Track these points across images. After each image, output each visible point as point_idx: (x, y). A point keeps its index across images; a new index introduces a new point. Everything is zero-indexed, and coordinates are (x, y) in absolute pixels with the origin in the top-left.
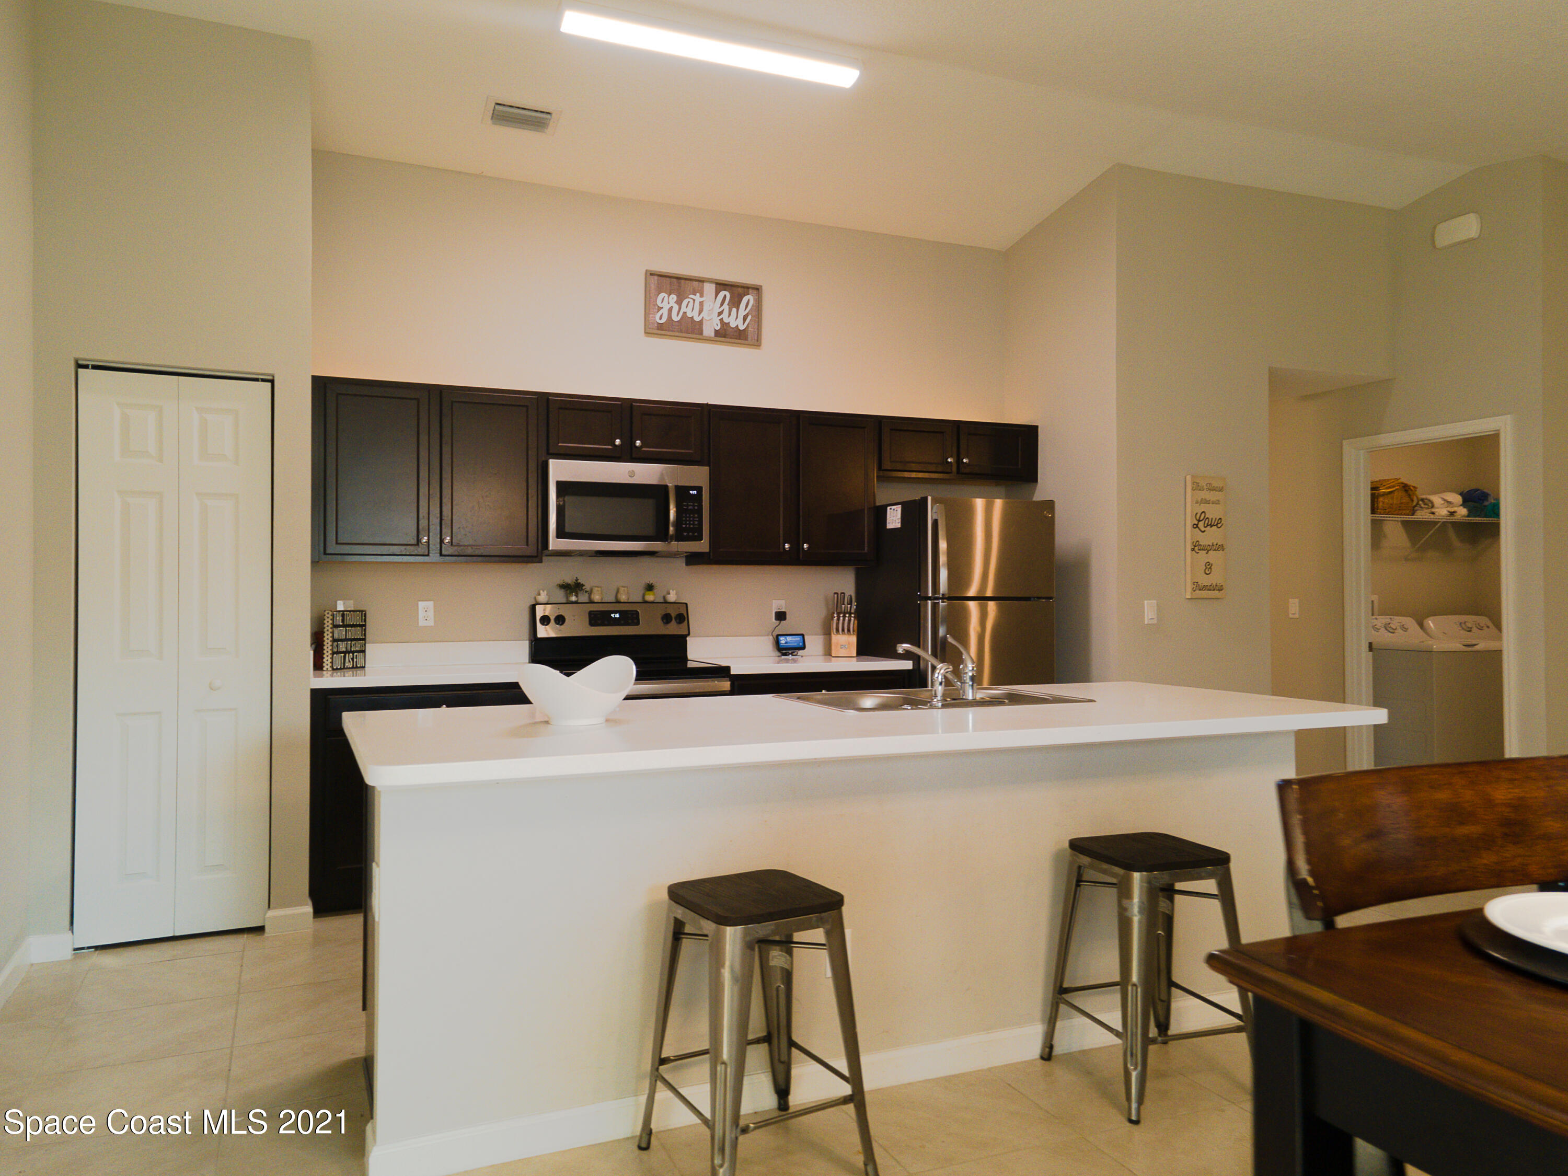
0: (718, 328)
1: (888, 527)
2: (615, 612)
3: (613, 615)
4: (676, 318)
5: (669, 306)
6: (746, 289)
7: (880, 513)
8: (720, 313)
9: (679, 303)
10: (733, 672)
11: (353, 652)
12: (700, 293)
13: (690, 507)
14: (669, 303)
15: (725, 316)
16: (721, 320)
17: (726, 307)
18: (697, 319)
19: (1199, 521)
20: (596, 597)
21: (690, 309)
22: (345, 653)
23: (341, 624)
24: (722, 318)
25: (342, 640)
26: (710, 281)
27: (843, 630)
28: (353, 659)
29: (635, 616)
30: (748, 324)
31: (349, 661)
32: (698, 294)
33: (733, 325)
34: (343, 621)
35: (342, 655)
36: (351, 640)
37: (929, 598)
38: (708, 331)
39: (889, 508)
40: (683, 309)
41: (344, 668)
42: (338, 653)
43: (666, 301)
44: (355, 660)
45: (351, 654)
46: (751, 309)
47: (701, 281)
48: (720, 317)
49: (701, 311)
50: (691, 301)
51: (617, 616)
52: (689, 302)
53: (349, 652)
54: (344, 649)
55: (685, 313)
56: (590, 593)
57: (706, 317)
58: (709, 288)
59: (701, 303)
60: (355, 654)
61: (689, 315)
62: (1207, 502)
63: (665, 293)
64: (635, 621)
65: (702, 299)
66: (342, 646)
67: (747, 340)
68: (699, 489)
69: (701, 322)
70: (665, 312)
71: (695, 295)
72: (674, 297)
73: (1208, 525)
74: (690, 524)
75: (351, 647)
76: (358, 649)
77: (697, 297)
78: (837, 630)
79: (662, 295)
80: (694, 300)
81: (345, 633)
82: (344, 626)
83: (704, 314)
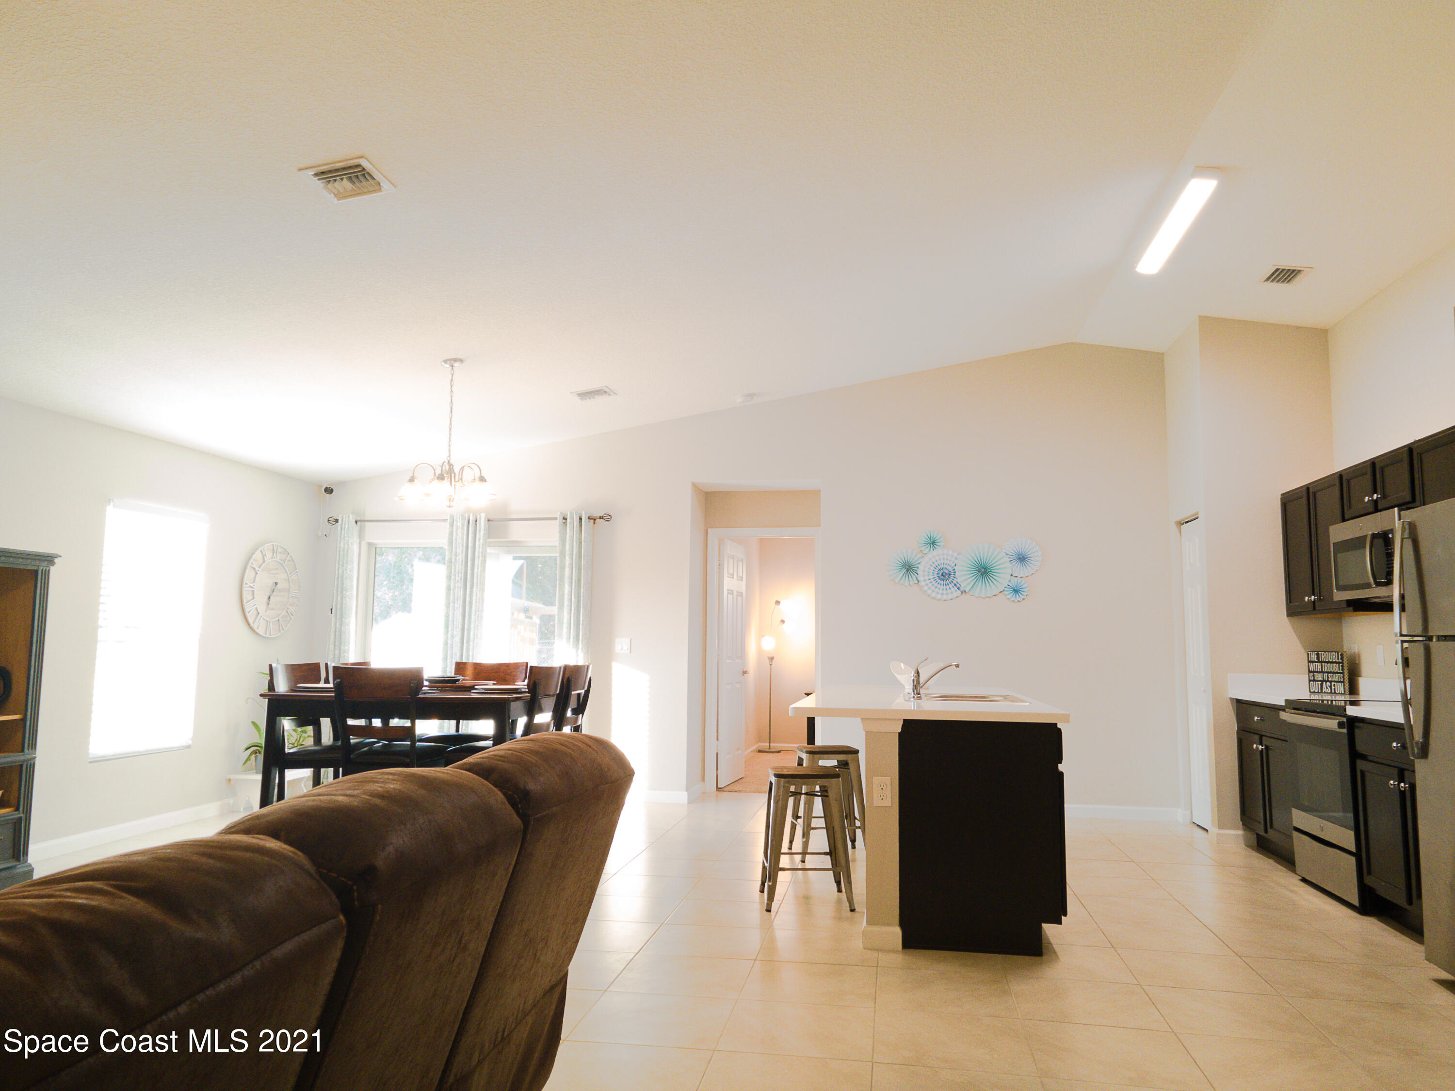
11: (1331, 682)
22: (1322, 682)
23: (1316, 660)
25: (1318, 672)
28: (1331, 687)
31: (1327, 688)
34: (1318, 658)
35: (1320, 683)
36: (1328, 673)
41: (1322, 692)
42: (1314, 680)
44: (1333, 688)
45: (1328, 683)
53: (1326, 682)
54: (1322, 679)
60: (1333, 683)
66: (1319, 677)
75: (1328, 678)
76: (1335, 679)
81: (1320, 667)
82: (1319, 662)
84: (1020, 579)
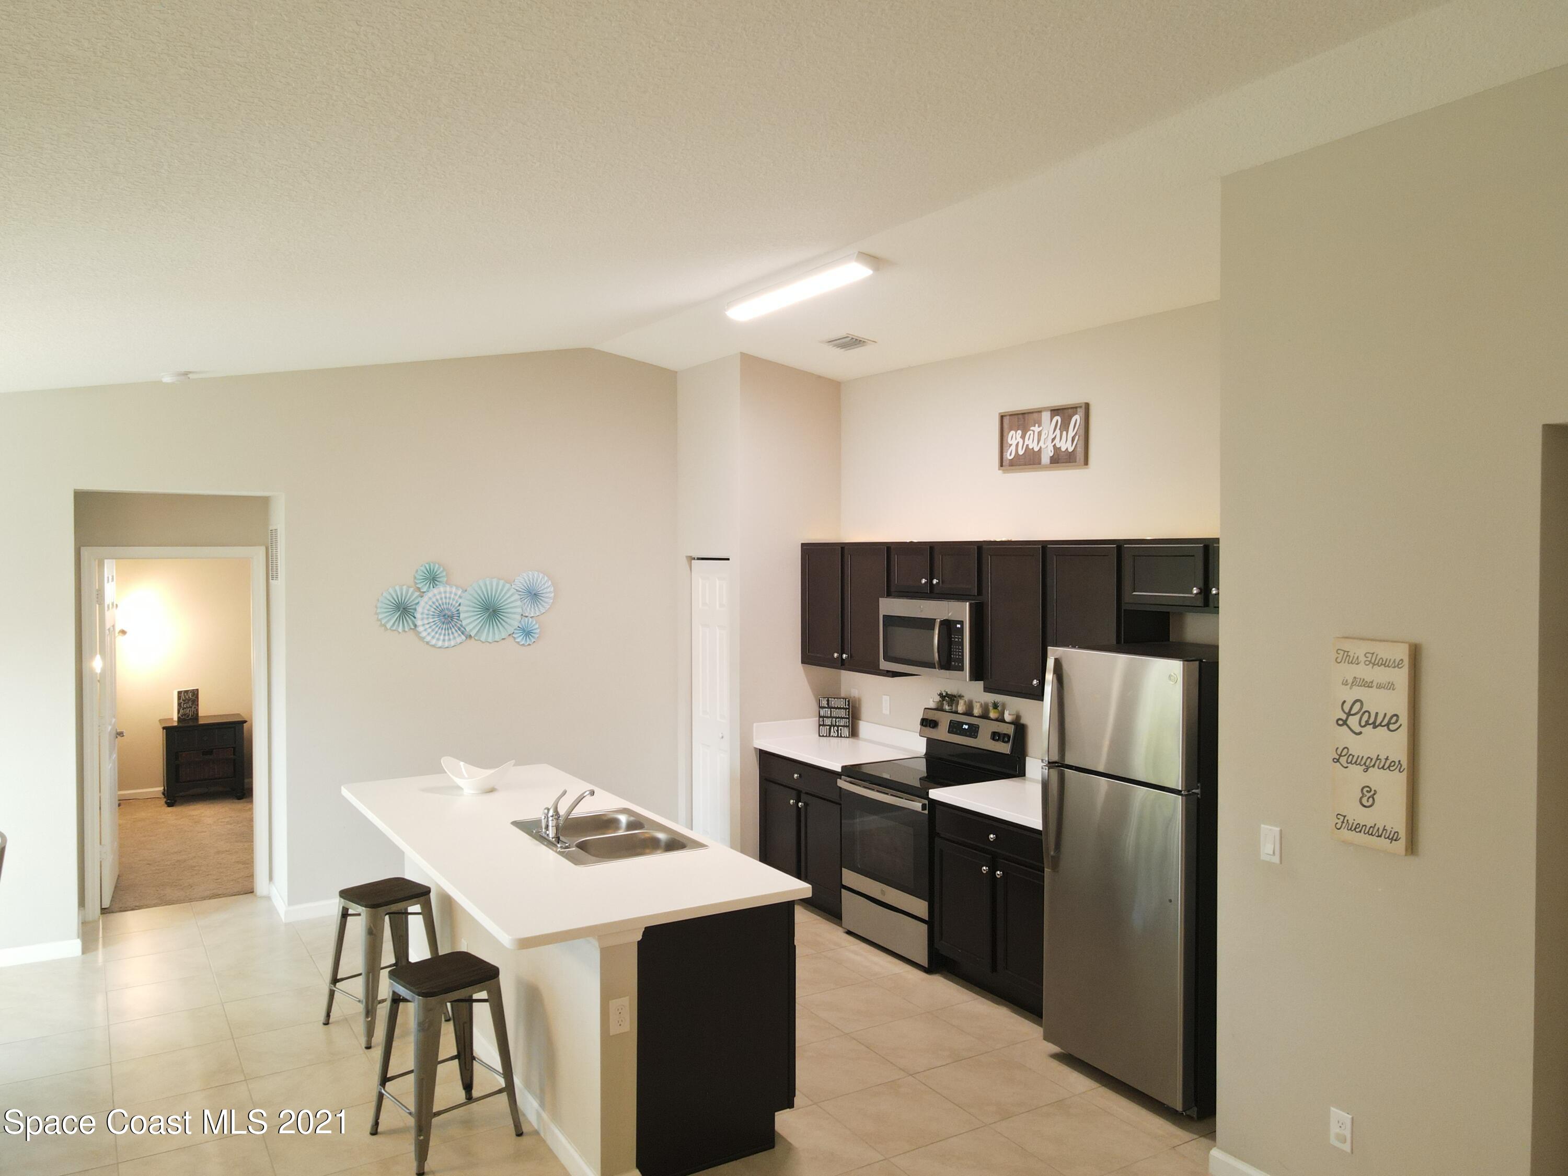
0: (1051, 455)
2: (966, 724)
3: (964, 726)
4: (1021, 452)
5: (1017, 442)
6: (1074, 409)
8: (1053, 439)
9: (1023, 437)
11: (838, 726)
12: (1038, 423)
13: (956, 640)
14: (1016, 439)
15: (1057, 441)
17: (1058, 431)
18: (1036, 449)
19: (1349, 714)
21: (1032, 440)
22: (830, 726)
23: (826, 706)
24: (1055, 445)
25: (827, 717)
26: (1045, 409)
28: (838, 731)
29: (976, 729)
30: (1077, 445)
31: (834, 732)
32: (1037, 425)
33: (1064, 449)
34: (828, 704)
36: (836, 718)
38: (1045, 459)
40: (1027, 442)
41: (829, 736)
42: (824, 725)
43: (1014, 438)
45: (836, 728)
46: (1080, 428)
47: (1039, 411)
48: (1053, 444)
49: (1038, 442)
50: (1032, 432)
51: (967, 727)
52: (1030, 434)
53: (834, 726)
54: (829, 723)
55: (1027, 445)
56: (958, 704)
57: (1043, 446)
58: (1046, 416)
59: (1040, 433)
60: (840, 728)
61: (1031, 446)
62: (1369, 685)
63: (1014, 430)
64: (976, 734)
65: (1040, 429)
67: (1076, 461)
68: (961, 623)
69: (1039, 451)
70: (1013, 448)
71: (1035, 426)
72: (1020, 433)
73: (1367, 723)
74: (957, 655)
75: (836, 722)
76: (841, 724)
77: (1036, 429)
79: (1011, 433)
80: (1034, 431)
81: (829, 712)
82: (829, 707)
83: (1041, 443)
84: (530, 620)
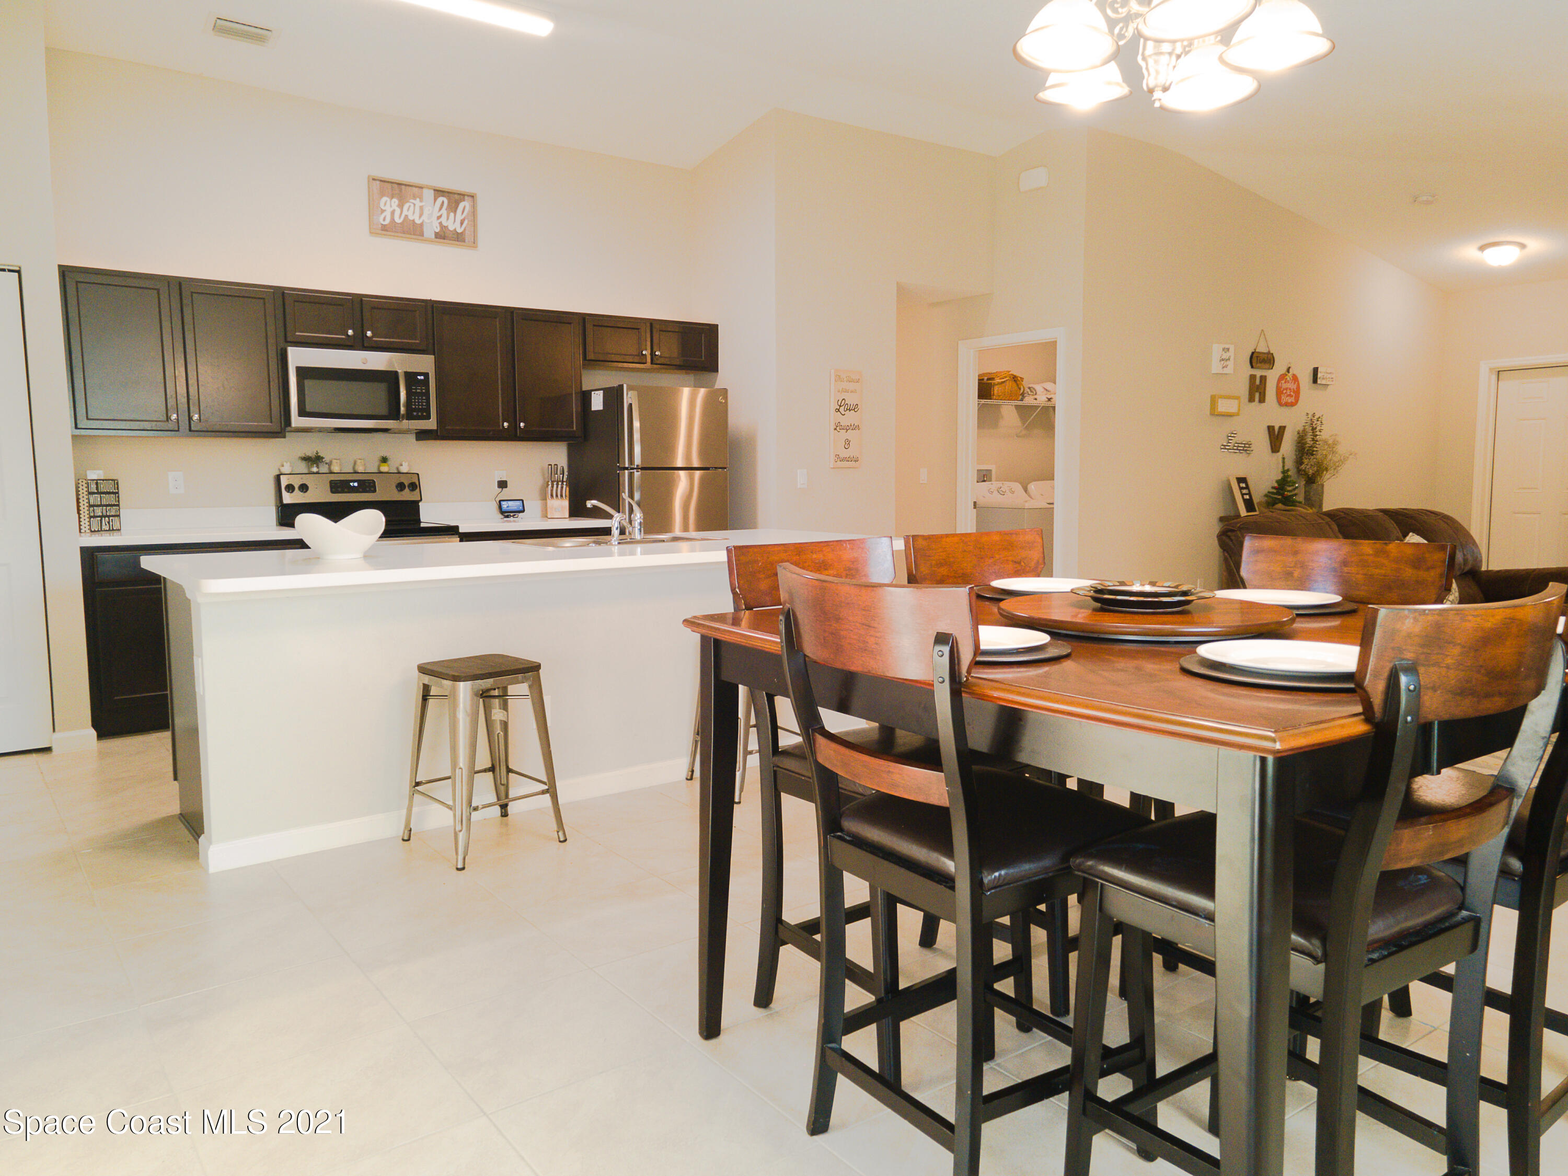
0: (437, 231)
1: (593, 409)
2: (354, 481)
3: (351, 484)
4: (398, 220)
5: (392, 209)
6: (462, 196)
7: (586, 397)
8: (439, 217)
10: (461, 531)
11: (109, 517)
12: (420, 198)
13: (418, 391)
14: (391, 206)
15: (443, 220)
16: (440, 223)
17: (444, 211)
18: (418, 221)
19: (840, 406)
20: (336, 468)
21: (411, 212)
22: (102, 517)
23: (95, 491)
25: (97, 506)
26: (428, 187)
27: (557, 496)
28: (109, 523)
29: (372, 484)
30: (465, 228)
31: (106, 524)
32: (418, 199)
33: (451, 228)
34: (96, 488)
35: (99, 519)
36: (106, 506)
37: (627, 469)
38: (429, 233)
39: (593, 393)
40: (405, 212)
41: (101, 530)
42: (96, 516)
43: (389, 205)
44: (111, 523)
45: (107, 519)
46: (468, 214)
47: (420, 187)
48: (439, 221)
49: (421, 216)
50: (412, 205)
51: (356, 484)
52: (410, 206)
53: (105, 517)
54: (101, 514)
55: (406, 216)
56: (330, 464)
57: (426, 221)
58: (429, 194)
59: (421, 208)
60: (111, 518)
61: (411, 218)
62: (847, 391)
63: (388, 197)
64: (373, 489)
65: (421, 204)
66: (98, 511)
67: (465, 242)
68: (426, 375)
69: (422, 225)
70: (388, 214)
71: (415, 199)
72: (395, 201)
73: (847, 409)
74: (419, 405)
75: (107, 512)
76: (113, 513)
77: (417, 202)
78: (552, 496)
79: (385, 199)
80: (414, 205)
81: (99, 499)
82: (98, 493)
83: (424, 218)
